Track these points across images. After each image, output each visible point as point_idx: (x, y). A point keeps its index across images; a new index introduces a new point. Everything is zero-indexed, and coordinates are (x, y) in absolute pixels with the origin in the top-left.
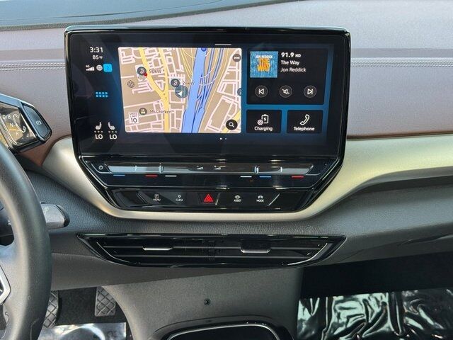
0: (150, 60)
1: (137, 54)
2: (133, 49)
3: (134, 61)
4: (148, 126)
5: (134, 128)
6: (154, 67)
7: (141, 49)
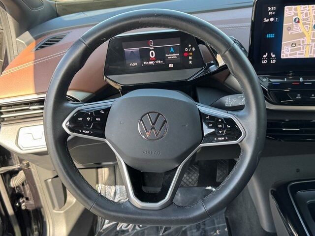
0: (303, 13)
1: (296, 10)
2: (293, 7)
3: (293, 14)
4: (296, 54)
5: (287, 55)
6: (305, 17)
7: (298, 7)
